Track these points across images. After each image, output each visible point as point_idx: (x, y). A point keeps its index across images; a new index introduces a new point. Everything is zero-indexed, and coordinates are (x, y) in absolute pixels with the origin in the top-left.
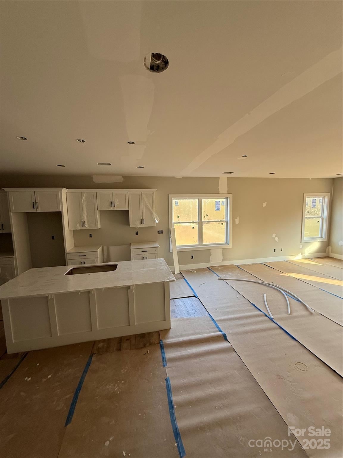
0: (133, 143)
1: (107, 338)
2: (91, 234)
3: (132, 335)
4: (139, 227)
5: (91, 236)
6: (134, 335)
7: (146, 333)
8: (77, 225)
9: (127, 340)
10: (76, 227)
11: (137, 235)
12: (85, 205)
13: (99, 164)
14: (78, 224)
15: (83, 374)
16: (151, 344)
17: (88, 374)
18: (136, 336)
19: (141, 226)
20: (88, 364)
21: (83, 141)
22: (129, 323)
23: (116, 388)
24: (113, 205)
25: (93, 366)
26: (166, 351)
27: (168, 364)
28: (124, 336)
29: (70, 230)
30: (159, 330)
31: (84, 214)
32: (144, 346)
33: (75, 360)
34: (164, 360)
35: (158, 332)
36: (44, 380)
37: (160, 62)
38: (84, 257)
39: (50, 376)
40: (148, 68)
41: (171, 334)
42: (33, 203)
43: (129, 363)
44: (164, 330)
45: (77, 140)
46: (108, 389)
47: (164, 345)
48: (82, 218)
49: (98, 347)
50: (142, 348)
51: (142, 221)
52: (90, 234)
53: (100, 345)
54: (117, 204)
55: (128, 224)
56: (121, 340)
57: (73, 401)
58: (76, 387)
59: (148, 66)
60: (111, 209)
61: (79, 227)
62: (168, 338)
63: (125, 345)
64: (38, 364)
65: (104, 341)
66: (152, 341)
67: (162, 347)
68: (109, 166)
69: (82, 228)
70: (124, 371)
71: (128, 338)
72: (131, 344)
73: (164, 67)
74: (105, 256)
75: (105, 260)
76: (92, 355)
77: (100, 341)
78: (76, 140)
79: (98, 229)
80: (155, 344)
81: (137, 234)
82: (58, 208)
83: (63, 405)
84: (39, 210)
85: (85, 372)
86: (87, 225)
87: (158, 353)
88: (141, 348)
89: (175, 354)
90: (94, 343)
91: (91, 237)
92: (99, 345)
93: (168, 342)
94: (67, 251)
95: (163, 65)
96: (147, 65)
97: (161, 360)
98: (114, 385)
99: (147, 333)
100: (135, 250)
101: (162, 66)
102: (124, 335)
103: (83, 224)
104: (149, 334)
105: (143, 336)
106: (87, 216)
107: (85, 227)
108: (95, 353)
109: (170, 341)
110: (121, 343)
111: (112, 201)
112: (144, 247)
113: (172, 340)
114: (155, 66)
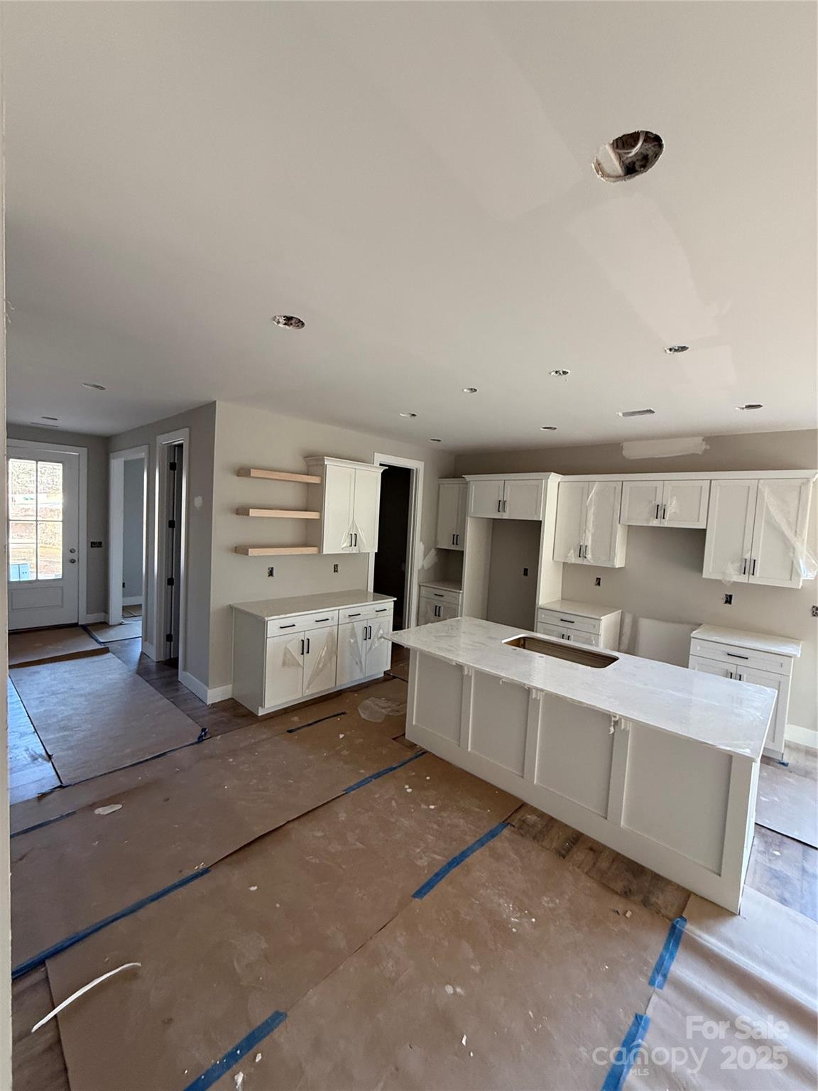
0: (684, 348)
1: (551, 814)
2: (600, 579)
3: (608, 848)
4: (734, 582)
5: (598, 582)
6: (614, 851)
7: (649, 869)
8: (569, 553)
9: (591, 849)
10: (567, 557)
11: (727, 605)
12: (592, 511)
13: (625, 414)
14: (572, 551)
15: (474, 844)
16: (646, 903)
17: (482, 849)
18: (617, 858)
19: (743, 579)
20: (492, 834)
21: (565, 373)
22: (606, 812)
23: (515, 918)
24: (660, 513)
25: (497, 843)
26: (681, 954)
27: (668, 991)
28: (588, 837)
29: (555, 561)
30: (692, 890)
31: (587, 531)
32: (626, 893)
33: (477, 810)
34: (661, 969)
35: (687, 894)
36: (424, 806)
37: (641, 148)
38: (570, 625)
39: (432, 807)
40: (619, 177)
41: (728, 928)
42: (500, 501)
43: (567, 897)
44: (713, 903)
45: (553, 373)
46: (500, 905)
47: (683, 936)
48: (582, 539)
49: (524, 818)
50: (617, 893)
51: (749, 567)
52: (597, 579)
53: (531, 818)
54: (673, 511)
55: (699, 566)
56: (577, 839)
57: (441, 870)
58: (457, 853)
59: (615, 174)
60: (655, 523)
61: (573, 559)
62: (708, 931)
63: (580, 855)
64: (428, 778)
65: (542, 815)
66: (653, 899)
67: (675, 936)
68: (648, 416)
69: (580, 561)
70: (548, 902)
71: (596, 849)
72: (595, 864)
73: (657, 148)
74: (625, 640)
75: (624, 647)
76: (505, 824)
77: (534, 810)
78: (550, 373)
79: (613, 569)
80: (658, 912)
81: (730, 603)
82: (536, 514)
83: (426, 864)
84: (506, 516)
85: (481, 843)
86: (589, 556)
87: (655, 941)
88: (614, 892)
89: (706, 988)
90: (522, 806)
91: (599, 584)
92: (529, 816)
93: (702, 939)
94: (540, 604)
95: (652, 148)
96: (612, 173)
97: (653, 962)
98: (514, 909)
99: (652, 871)
100: (702, 643)
101: (650, 153)
102: (589, 835)
103: (581, 552)
104: (657, 877)
105: (636, 870)
106: (593, 535)
107: (585, 559)
108: (513, 824)
109: (710, 941)
110: (574, 844)
111: (660, 504)
112: (737, 643)
113: (720, 944)
114: (638, 160)
